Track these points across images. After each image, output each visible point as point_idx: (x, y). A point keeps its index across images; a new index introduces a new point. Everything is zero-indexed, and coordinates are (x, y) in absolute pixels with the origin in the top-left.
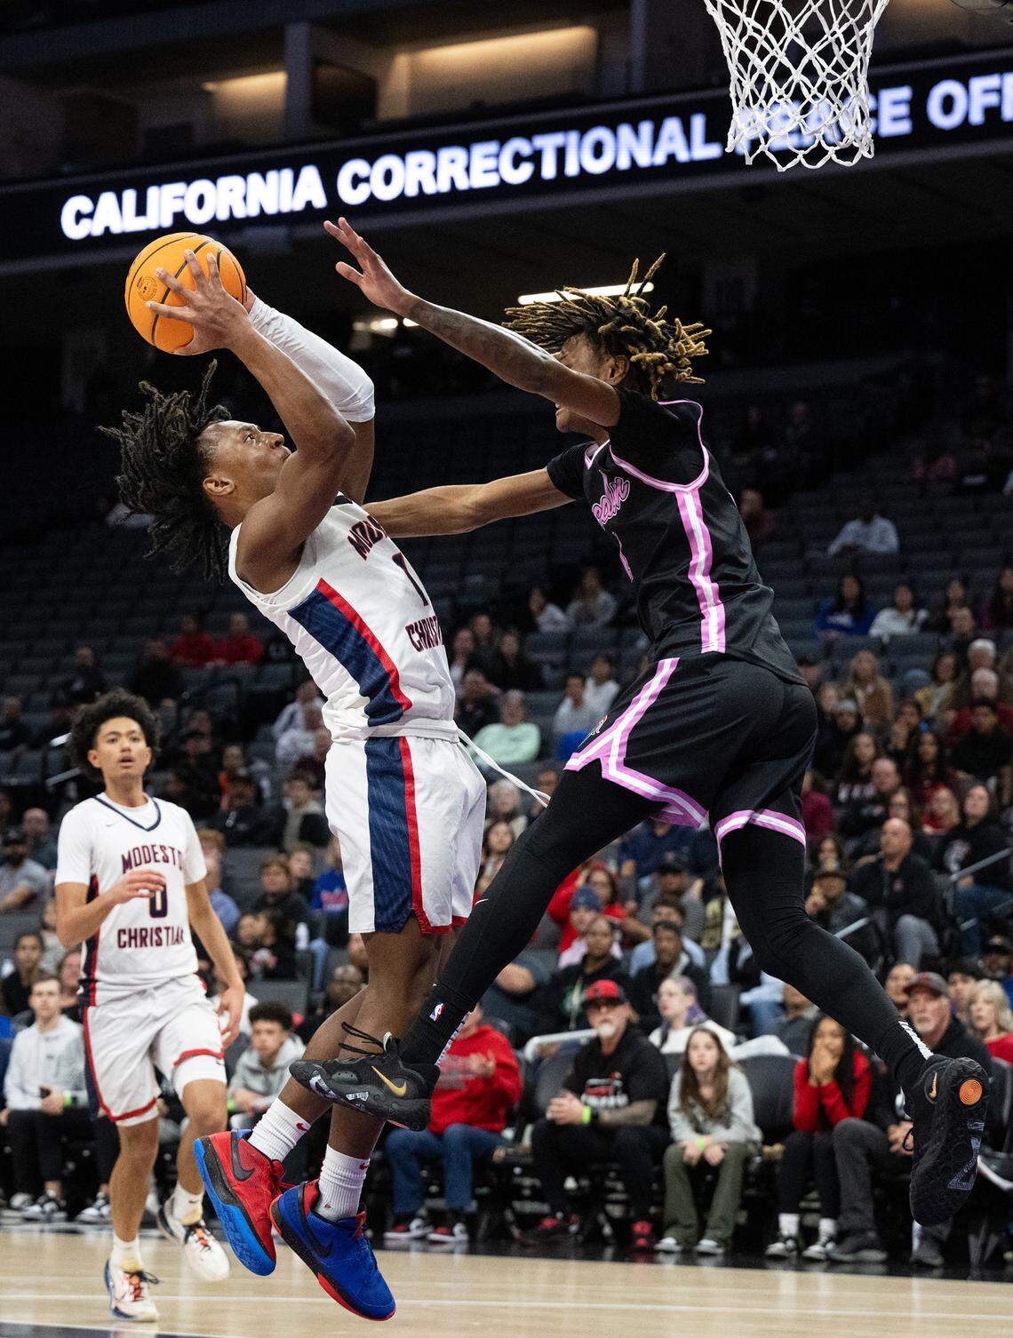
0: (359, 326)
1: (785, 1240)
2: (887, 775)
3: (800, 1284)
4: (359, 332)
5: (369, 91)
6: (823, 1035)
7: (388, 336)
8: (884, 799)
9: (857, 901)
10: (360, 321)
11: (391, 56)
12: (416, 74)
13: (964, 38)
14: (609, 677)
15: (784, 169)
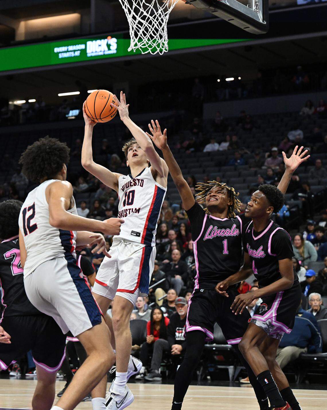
0: (10, 103)
1: (141, 374)
2: (173, 235)
3: (146, 388)
4: (11, 104)
5: (13, 33)
6: (156, 314)
7: (19, 105)
8: (170, 242)
9: (163, 273)
10: (10, 101)
11: (20, 22)
12: (26, 27)
13: (189, 17)
14: (86, 208)
15: (144, 53)
